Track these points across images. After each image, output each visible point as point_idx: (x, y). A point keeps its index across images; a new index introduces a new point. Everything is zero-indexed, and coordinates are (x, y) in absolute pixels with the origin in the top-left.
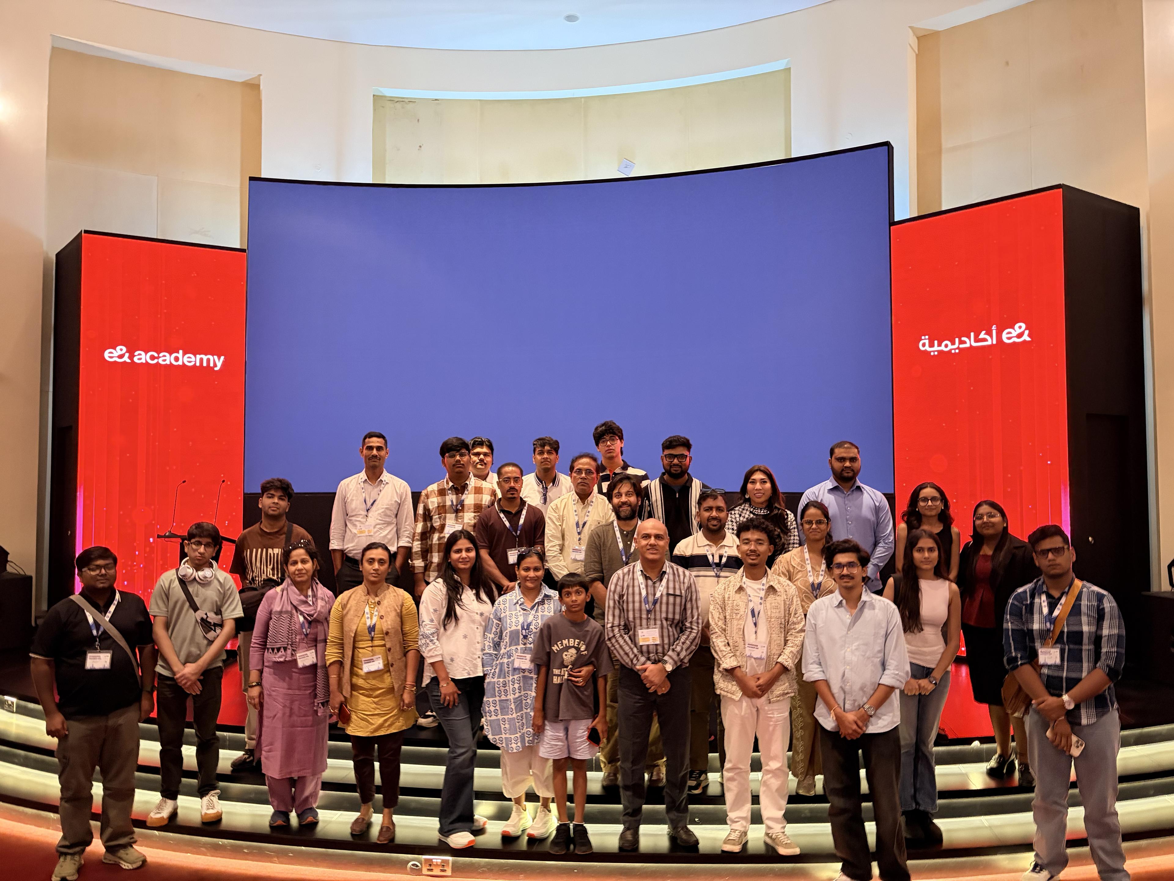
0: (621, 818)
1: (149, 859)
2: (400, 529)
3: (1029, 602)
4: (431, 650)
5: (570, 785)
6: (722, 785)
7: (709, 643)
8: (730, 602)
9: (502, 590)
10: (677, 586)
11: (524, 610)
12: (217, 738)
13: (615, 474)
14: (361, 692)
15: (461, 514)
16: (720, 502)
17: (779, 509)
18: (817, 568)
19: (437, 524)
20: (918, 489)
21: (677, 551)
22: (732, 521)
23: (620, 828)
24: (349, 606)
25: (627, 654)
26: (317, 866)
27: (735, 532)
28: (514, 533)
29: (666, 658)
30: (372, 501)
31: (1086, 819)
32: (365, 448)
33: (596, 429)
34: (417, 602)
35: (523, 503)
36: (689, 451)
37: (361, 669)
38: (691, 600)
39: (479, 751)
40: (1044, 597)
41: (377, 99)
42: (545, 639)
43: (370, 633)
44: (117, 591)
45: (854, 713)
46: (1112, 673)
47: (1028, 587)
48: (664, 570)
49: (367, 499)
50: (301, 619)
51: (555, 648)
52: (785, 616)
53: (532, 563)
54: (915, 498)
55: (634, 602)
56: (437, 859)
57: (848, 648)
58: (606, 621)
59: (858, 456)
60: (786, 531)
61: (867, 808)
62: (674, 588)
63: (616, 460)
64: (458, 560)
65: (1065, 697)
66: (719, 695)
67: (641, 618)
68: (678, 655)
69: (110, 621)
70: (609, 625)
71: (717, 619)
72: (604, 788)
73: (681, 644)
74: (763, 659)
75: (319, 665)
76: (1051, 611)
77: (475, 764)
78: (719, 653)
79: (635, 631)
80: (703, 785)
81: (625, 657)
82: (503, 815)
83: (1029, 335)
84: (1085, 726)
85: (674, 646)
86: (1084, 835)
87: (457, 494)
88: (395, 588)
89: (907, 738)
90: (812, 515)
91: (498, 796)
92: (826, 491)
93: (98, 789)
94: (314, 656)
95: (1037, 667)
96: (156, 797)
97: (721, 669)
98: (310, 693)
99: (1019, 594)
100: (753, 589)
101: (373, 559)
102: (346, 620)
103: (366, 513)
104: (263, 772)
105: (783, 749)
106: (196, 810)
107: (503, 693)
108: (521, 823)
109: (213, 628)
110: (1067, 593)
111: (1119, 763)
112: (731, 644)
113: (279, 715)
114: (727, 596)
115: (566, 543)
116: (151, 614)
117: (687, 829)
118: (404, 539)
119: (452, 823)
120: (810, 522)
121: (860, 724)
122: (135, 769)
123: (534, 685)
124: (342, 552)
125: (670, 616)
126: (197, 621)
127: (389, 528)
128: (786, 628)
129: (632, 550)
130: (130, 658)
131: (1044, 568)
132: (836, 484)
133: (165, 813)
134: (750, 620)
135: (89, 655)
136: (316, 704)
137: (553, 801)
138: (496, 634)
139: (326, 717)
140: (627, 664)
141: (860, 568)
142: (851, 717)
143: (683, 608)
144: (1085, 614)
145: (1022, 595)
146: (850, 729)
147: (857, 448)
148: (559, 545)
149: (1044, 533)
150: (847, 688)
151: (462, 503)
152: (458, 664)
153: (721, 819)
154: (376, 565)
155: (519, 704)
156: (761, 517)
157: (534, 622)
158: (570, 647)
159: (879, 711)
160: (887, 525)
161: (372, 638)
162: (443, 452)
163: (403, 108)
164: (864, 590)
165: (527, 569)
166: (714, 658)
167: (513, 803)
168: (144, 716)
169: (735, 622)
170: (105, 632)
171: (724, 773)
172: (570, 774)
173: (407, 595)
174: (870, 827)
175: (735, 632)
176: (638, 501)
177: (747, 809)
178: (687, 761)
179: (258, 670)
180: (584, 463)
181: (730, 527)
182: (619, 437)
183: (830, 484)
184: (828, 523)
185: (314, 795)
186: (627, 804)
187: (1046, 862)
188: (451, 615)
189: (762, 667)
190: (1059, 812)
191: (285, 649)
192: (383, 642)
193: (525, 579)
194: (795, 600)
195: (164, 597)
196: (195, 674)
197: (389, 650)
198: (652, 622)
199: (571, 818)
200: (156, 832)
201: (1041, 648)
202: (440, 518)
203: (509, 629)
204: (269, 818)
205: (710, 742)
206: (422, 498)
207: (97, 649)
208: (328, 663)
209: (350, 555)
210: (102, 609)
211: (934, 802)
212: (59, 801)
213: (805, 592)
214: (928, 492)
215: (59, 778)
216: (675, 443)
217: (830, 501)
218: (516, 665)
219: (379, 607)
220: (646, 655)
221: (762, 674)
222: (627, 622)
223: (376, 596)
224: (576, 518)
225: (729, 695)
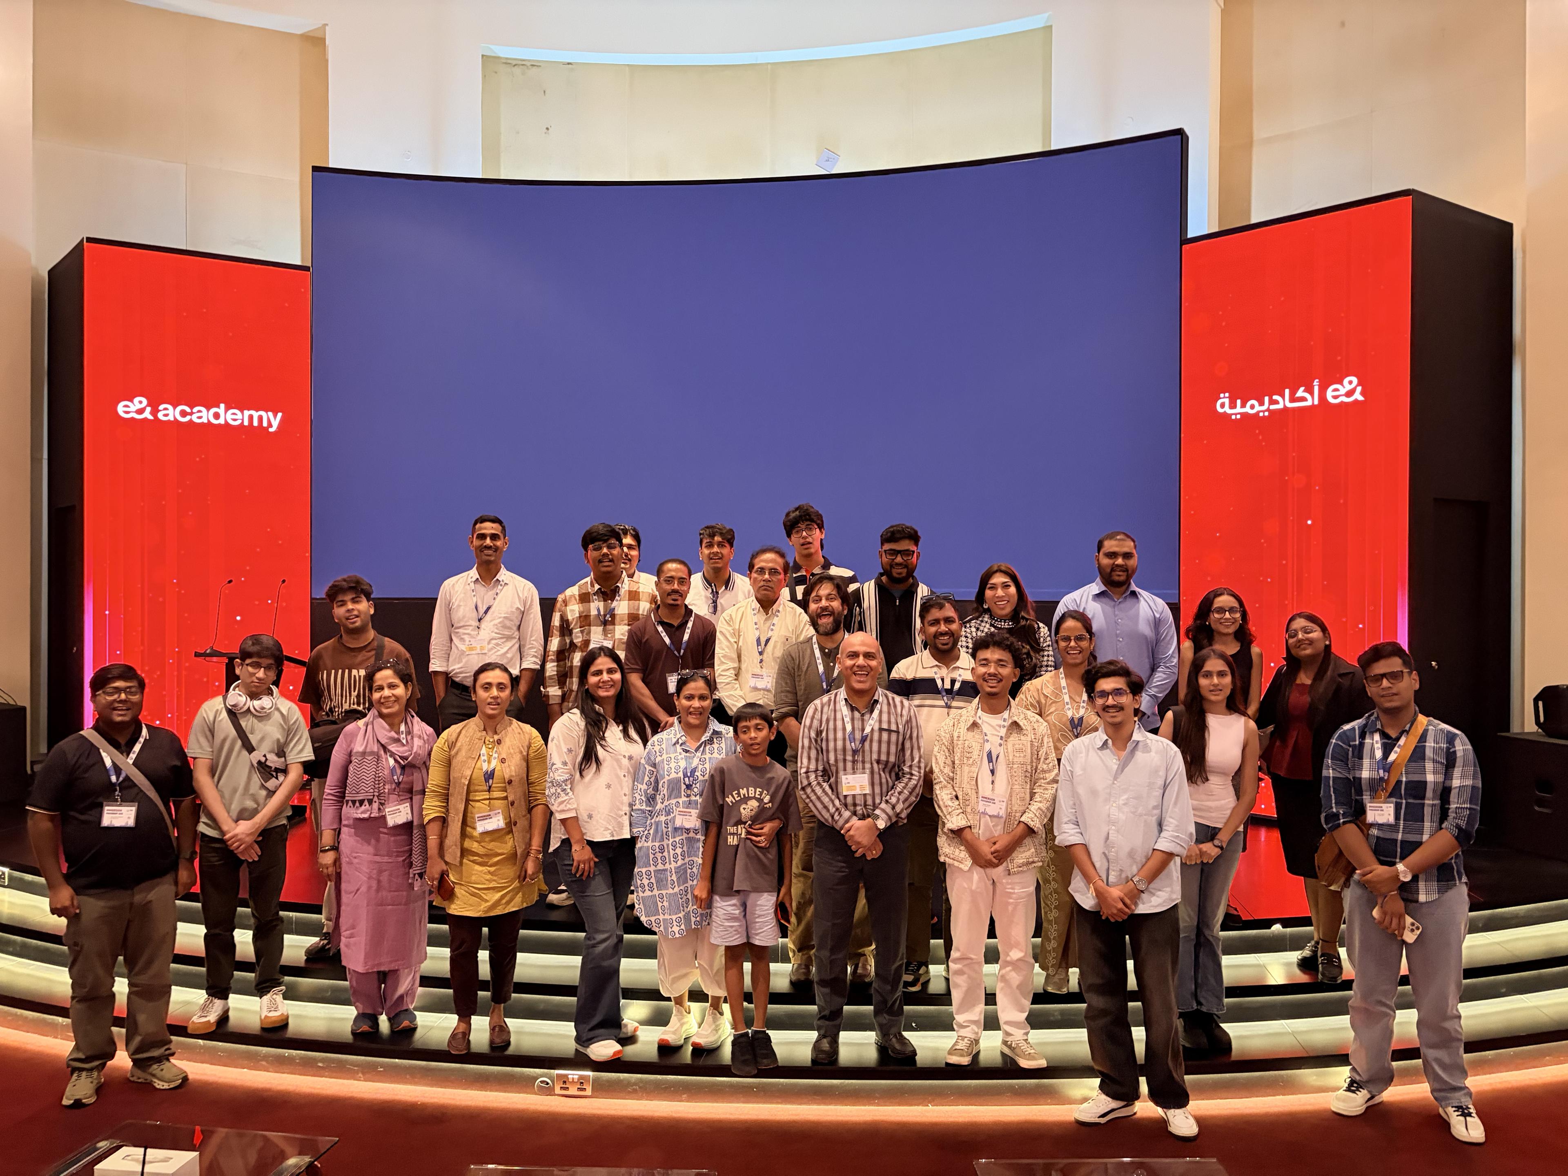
0: (816, 1023)
1: (190, 1077)
2: (524, 646)
3: (1357, 743)
4: (563, 802)
5: (747, 980)
6: (947, 980)
7: (932, 795)
8: (960, 743)
9: (657, 727)
10: (893, 720)
11: (687, 751)
12: (281, 920)
13: (813, 575)
14: (472, 858)
15: (610, 627)
16: (949, 611)
17: (1027, 620)
18: (1077, 699)
19: (578, 639)
20: (1212, 596)
21: (894, 674)
22: (966, 637)
23: (813, 1035)
24: (458, 744)
25: (826, 807)
26: (416, 1084)
27: (970, 651)
28: (676, 652)
29: (877, 812)
30: (485, 608)
31: (1419, 1024)
32: (475, 536)
33: (788, 515)
34: (546, 739)
35: (689, 612)
36: (917, 544)
37: (474, 828)
38: (911, 737)
39: (626, 936)
40: (1377, 737)
41: (487, 59)
42: (717, 788)
43: (487, 780)
44: (144, 726)
45: (1120, 887)
46: (1462, 836)
47: (1356, 724)
48: (876, 698)
49: (480, 605)
50: (391, 762)
51: (729, 800)
52: (1032, 762)
53: (696, 689)
54: (1206, 608)
55: (835, 740)
56: (573, 1074)
57: (1114, 802)
58: (799, 764)
59: (1134, 551)
60: (1038, 649)
61: (1135, 1009)
62: (889, 722)
63: (815, 557)
64: (598, 686)
65: (1400, 867)
66: (944, 864)
67: (845, 760)
68: (893, 807)
69: (134, 764)
70: (804, 770)
71: (942, 765)
72: (792, 983)
73: (896, 794)
74: (1002, 817)
75: (415, 823)
76: (1386, 755)
77: (622, 952)
78: (944, 809)
79: (837, 777)
80: (922, 980)
81: (824, 812)
82: (660, 1019)
83: (1362, 394)
84: (1422, 903)
85: (888, 798)
86: (1416, 1044)
87: (605, 600)
88: (520, 723)
89: (1186, 919)
90: (1069, 629)
91: (652, 994)
92: (1091, 597)
93: (121, 986)
94: (409, 812)
95: (1364, 827)
96: (199, 996)
97: (945, 830)
98: (404, 861)
99: (1345, 732)
100: (992, 726)
101: (490, 684)
102: (454, 763)
103: (477, 624)
104: (343, 964)
105: (1026, 933)
106: (255, 1012)
107: (660, 861)
108: (683, 1029)
109: (274, 774)
110: (1408, 732)
111: (1464, 952)
112: (960, 797)
113: (364, 889)
114: (956, 735)
115: (743, 666)
116: (189, 755)
117: (902, 1036)
118: (529, 658)
119: (591, 1029)
120: (1068, 639)
121: (1128, 901)
122: (171, 959)
123: (701, 849)
124: (446, 674)
125: (883, 757)
126: (252, 765)
127: (509, 644)
128: (1033, 777)
129: (835, 674)
130: (161, 814)
131: (1376, 699)
132: (1103, 588)
133: (213, 1017)
134: (986, 767)
135: (106, 809)
136: (411, 875)
137: (725, 1001)
138: (649, 784)
139: (424, 892)
140: (826, 820)
141: (1130, 696)
142: (1116, 892)
143: (900, 747)
144: (1429, 759)
145: (1348, 733)
146: (1114, 910)
147: (1134, 541)
148: (734, 668)
149: (1377, 654)
150: (1112, 855)
151: (612, 613)
152: (597, 821)
153: (945, 1024)
154: (495, 692)
155: (682, 874)
156: (1005, 631)
157: (700, 767)
158: (750, 798)
159: (1152, 886)
160: (1170, 643)
161: (490, 787)
162: (585, 544)
163: (523, 74)
164: (1137, 726)
165: (690, 698)
166: (938, 816)
167: (673, 1003)
168: (182, 892)
169: (966, 769)
170: (127, 778)
171: (950, 964)
172: (747, 966)
173: (535, 732)
174: (1139, 1034)
175: (966, 782)
176: (843, 610)
177: (979, 1011)
178: (903, 950)
179: (335, 830)
180: (768, 559)
181: (964, 644)
182: (818, 525)
183: (1095, 587)
184: (1091, 639)
185: (410, 992)
186: (822, 1003)
187: (1365, 1077)
188: (590, 756)
189: (999, 827)
190: (1386, 1015)
191: (370, 802)
192: (505, 794)
193: (688, 711)
194: (1046, 740)
195: (208, 733)
196: (251, 834)
197: (512, 804)
198: (860, 765)
199: (749, 1023)
200: (201, 1042)
201: (1371, 803)
202: (582, 632)
203: (667, 778)
204: (352, 1023)
205: (933, 925)
206: (558, 605)
207: (116, 801)
208: (426, 820)
209: (457, 680)
210: (123, 748)
211: (1221, 1000)
212: (70, 1000)
213: (1061, 730)
214: (1224, 600)
215: (70, 971)
216: (898, 535)
217: (1095, 611)
218: (678, 823)
219: (500, 747)
220: (852, 808)
221: (1000, 835)
222: (827, 767)
223: (496, 733)
224: (757, 633)
225: (956, 864)
